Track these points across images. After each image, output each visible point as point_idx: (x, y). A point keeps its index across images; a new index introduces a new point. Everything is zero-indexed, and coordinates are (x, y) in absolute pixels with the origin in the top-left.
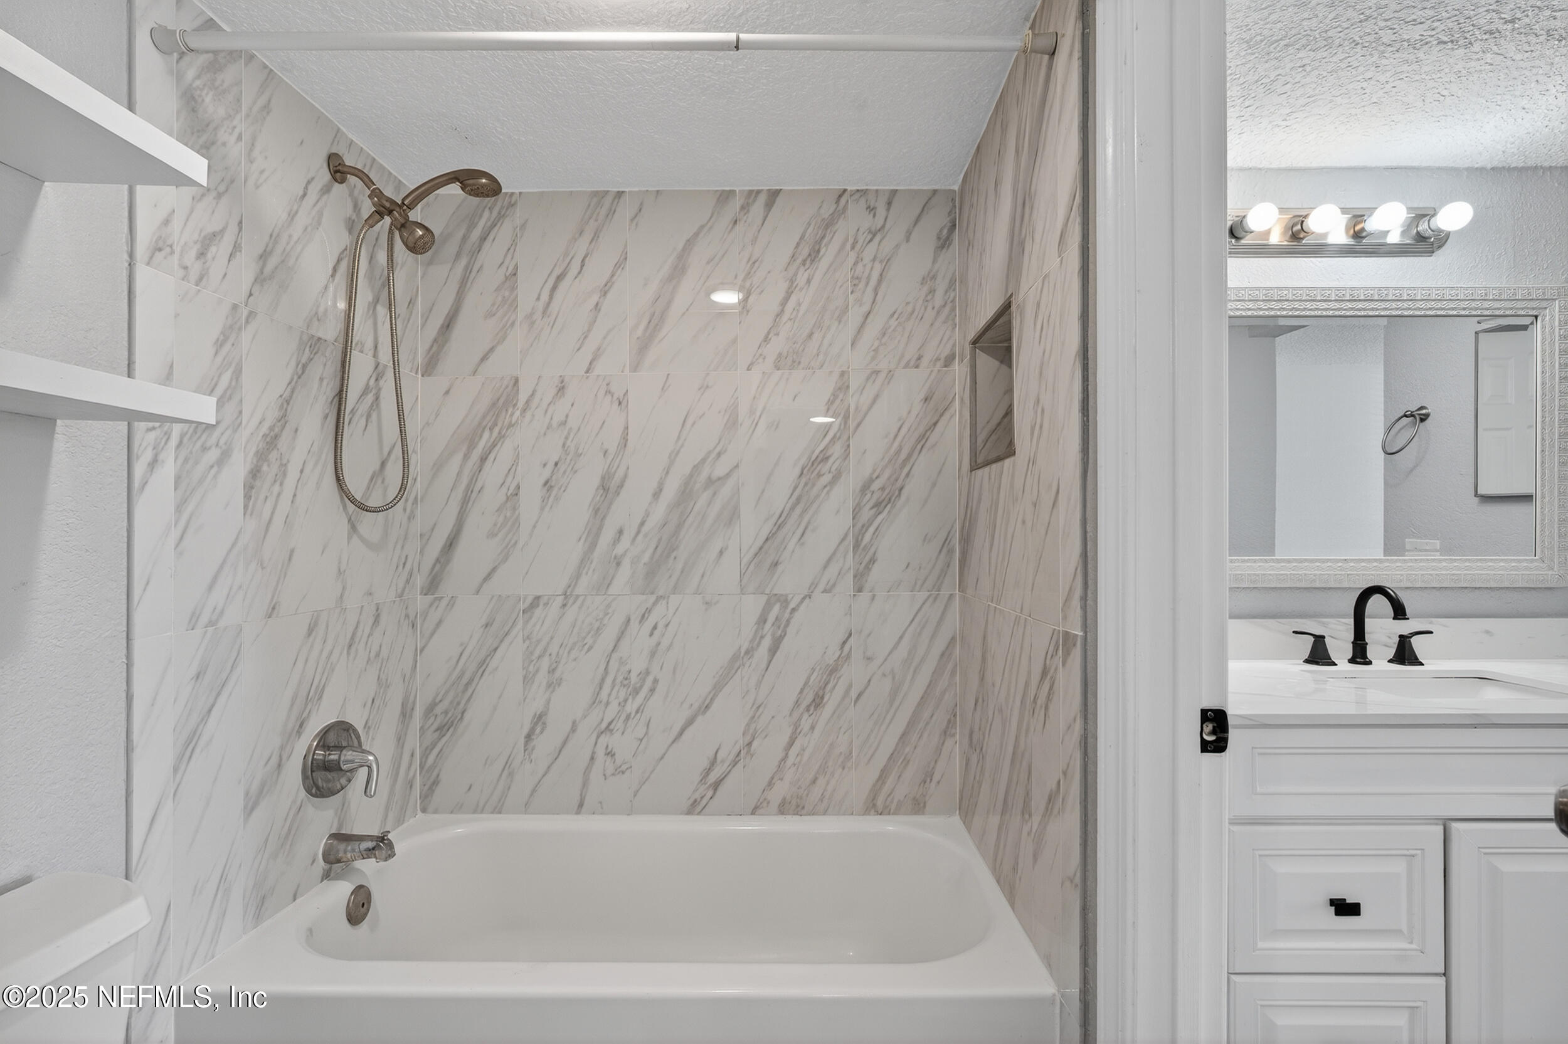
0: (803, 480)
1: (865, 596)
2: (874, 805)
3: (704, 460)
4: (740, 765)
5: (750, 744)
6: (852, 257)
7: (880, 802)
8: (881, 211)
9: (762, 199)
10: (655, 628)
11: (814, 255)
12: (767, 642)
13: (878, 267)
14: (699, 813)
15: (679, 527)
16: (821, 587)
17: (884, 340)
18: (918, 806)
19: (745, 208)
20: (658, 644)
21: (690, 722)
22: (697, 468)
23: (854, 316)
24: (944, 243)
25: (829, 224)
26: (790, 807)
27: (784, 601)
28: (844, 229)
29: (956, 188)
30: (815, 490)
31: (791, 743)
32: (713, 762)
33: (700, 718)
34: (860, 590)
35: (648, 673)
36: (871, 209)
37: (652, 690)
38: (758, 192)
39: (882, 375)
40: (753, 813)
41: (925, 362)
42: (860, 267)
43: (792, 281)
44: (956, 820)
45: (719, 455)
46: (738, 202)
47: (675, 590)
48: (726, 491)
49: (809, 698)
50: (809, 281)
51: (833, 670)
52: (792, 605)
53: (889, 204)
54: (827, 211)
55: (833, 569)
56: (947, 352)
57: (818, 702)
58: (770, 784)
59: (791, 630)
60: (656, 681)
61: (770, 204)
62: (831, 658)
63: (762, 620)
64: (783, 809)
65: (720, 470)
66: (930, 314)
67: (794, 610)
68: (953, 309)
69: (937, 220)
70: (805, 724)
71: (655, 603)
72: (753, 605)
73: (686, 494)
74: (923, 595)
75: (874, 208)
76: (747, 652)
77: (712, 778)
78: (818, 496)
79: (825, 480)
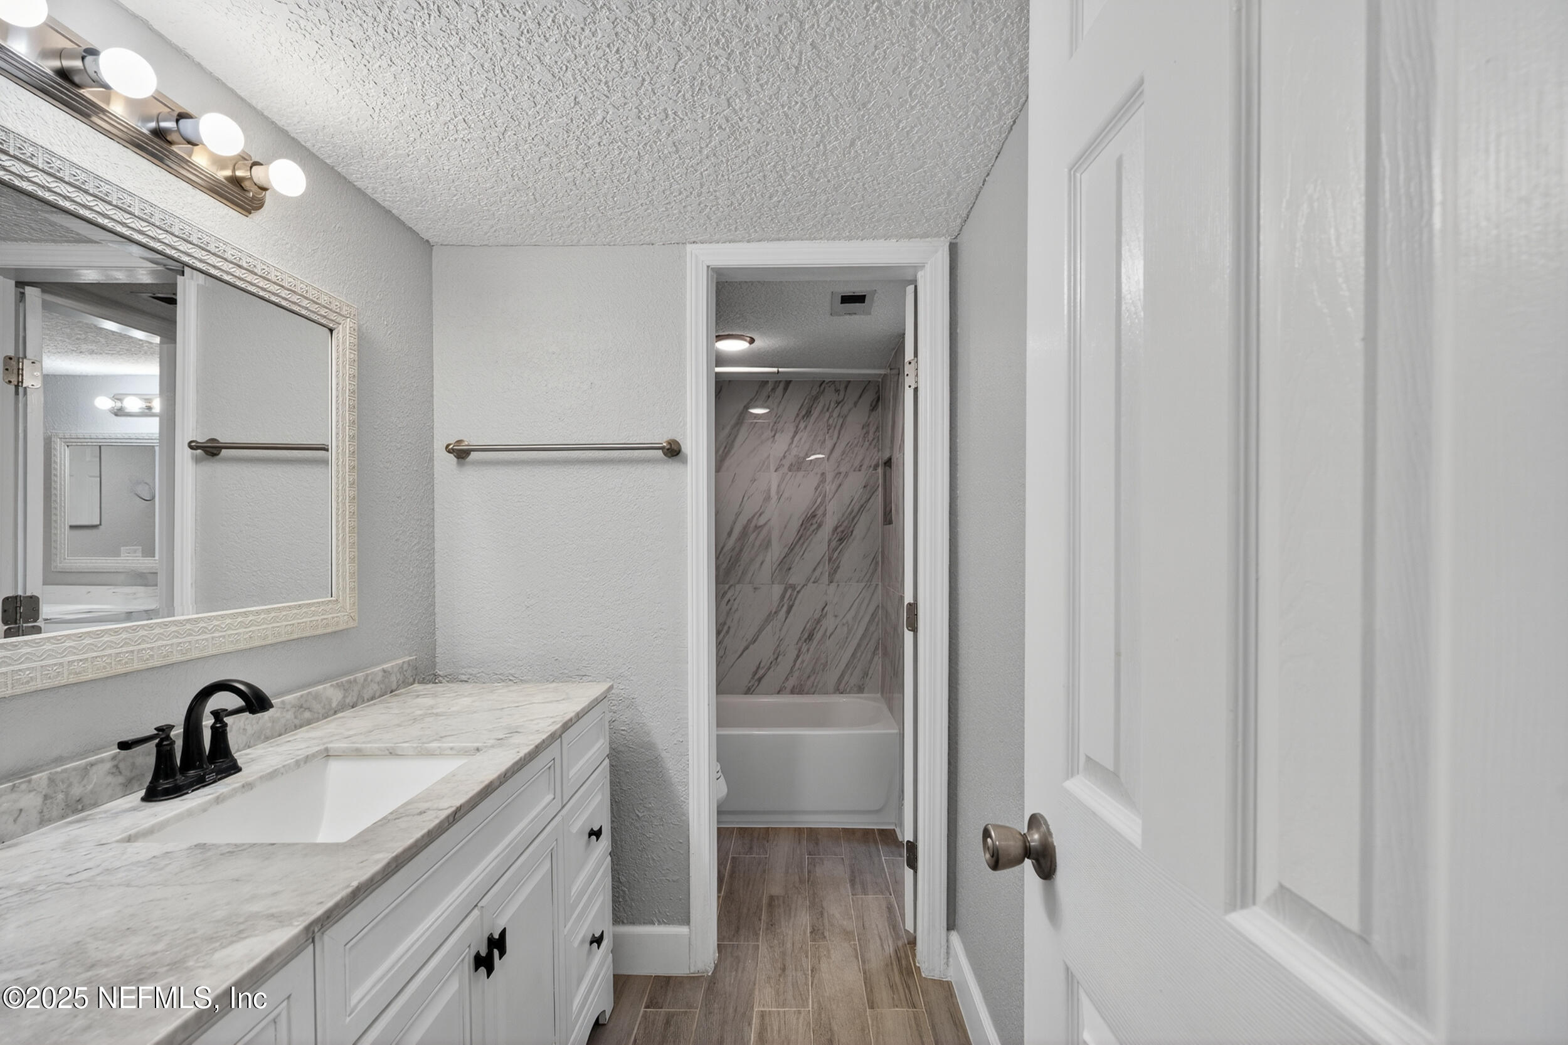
1: (834, 585)
2: (839, 690)
3: (753, 517)
4: (772, 669)
5: (777, 659)
6: (827, 415)
7: (841, 687)
8: (842, 393)
9: (782, 386)
10: (729, 600)
11: (808, 414)
12: (785, 609)
13: (841, 420)
14: (751, 694)
15: (741, 550)
16: (812, 580)
17: (843, 457)
18: (860, 689)
19: (774, 390)
20: (730, 609)
21: (746, 648)
22: (750, 521)
23: (829, 444)
24: (874, 408)
25: (816, 398)
26: (797, 690)
27: (793, 587)
28: (822, 401)
29: (880, 380)
30: (808, 533)
31: (798, 656)
32: (758, 668)
33: (751, 646)
34: (831, 582)
35: (725, 623)
36: (837, 391)
37: (728, 632)
38: (780, 381)
39: (842, 475)
40: (778, 693)
41: (864, 467)
42: (831, 421)
43: (797, 427)
44: (879, 695)
45: (760, 515)
46: (770, 386)
47: (739, 582)
48: (765, 531)
49: (806, 636)
50: (806, 427)
51: (818, 621)
52: (798, 589)
53: (846, 387)
54: (814, 393)
55: (817, 573)
56: (874, 463)
57: (810, 637)
58: (787, 679)
59: (797, 602)
60: (729, 627)
61: (786, 389)
62: (817, 616)
63: (783, 597)
64: (792, 692)
65: (762, 521)
66: (867, 444)
67: (798, 592)
68: (878, 440)
69: (869, 397)
70: (804, 649)
71: (729, 588)
72: (777, 590)
73: (744, 534)
74: (863, 584)
75: (839, 390)
76: (775, 613)
77: (757, 677)
78: (811, 535)
79: (815, 526)
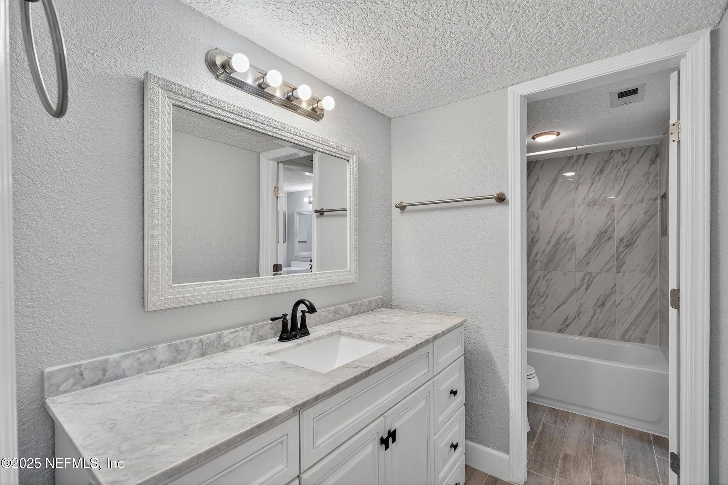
0: (598, 239)
1: (621, 274)
2: (624, 339)
3: (563, 233)
4: (576, 320)
5: (579, 315)
6: (616, 170)
7: (626, 337)
8: (627, 155)
9: (583, 157)
10: (548, 280)
11: (602, 171)
12: (585, 286)
13: (626, 173)
14: (562, 333)
15: (555, 252)
16: (605, 270)
17: (628, 195)
18: (642, 341)
19: (577, 160)
20: (549, 285)
21: (559, 307)
22: (561, 236)
23: (617, 188)
24: (653, 162)
25: (607, 162)
26: (594, 335)
27: (591, 274)
28: (612, 162)
29: (658, 143)
30: (602, 242)
31: (593, 316)
32: (567, 319)
33: (562, 306)
34: (619, 272)
35: (545, 292)
36: (623, 155)
37: (547, 297)
38: (581, 155)
39: (627, 206)
40: (580, 335)
41: (645, 201)
42: (619, 174)
43: (594, 180)
44: (658, 346)
45: (568, 232)
46: (574, 159)
47: (554, 270)
48: (571, 242)
49: (600, 303)
50: (600, 180)
51: (609, 295)
52: (594, 275)
53: (630, 152)
54: (606, 158)
55: (608, 266)
56: (654, 197)
57: (603, 305)
58: (586, 327)
59: (593, 283)
60: (548, 294)
61: (586, 158)
62: (608, 291)
63: (583, 279)
64: (590, 335)
65: (569, 236)
66: (647, 186)
67: (594, 277)
68: (657, 183)
69: (650, 155)
70: (598, 311)
71: (548, 273)
72: (580, 275)
73: (558, 243)
74: (644, 274)
75: (625, 155)
76: (578, 288)
77: (566, 323)
78: (603, 243)
79: (605, 239)
